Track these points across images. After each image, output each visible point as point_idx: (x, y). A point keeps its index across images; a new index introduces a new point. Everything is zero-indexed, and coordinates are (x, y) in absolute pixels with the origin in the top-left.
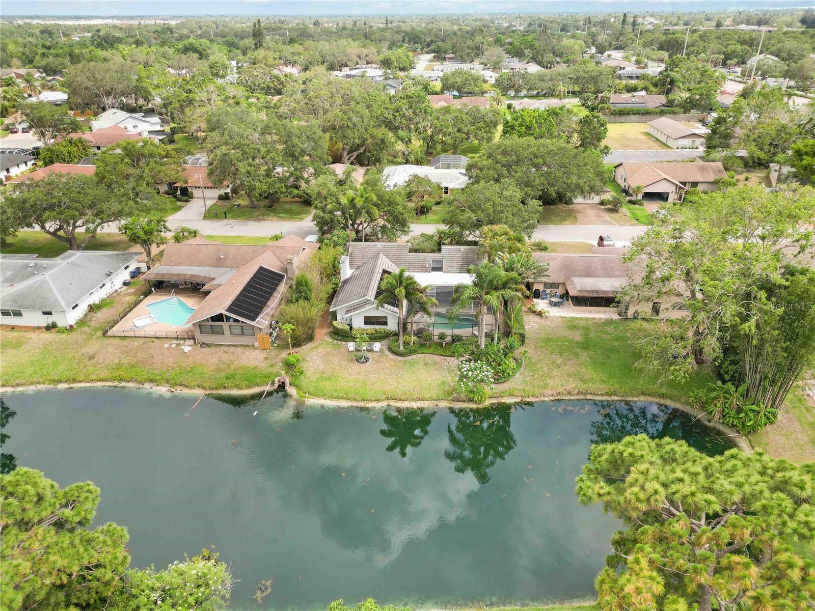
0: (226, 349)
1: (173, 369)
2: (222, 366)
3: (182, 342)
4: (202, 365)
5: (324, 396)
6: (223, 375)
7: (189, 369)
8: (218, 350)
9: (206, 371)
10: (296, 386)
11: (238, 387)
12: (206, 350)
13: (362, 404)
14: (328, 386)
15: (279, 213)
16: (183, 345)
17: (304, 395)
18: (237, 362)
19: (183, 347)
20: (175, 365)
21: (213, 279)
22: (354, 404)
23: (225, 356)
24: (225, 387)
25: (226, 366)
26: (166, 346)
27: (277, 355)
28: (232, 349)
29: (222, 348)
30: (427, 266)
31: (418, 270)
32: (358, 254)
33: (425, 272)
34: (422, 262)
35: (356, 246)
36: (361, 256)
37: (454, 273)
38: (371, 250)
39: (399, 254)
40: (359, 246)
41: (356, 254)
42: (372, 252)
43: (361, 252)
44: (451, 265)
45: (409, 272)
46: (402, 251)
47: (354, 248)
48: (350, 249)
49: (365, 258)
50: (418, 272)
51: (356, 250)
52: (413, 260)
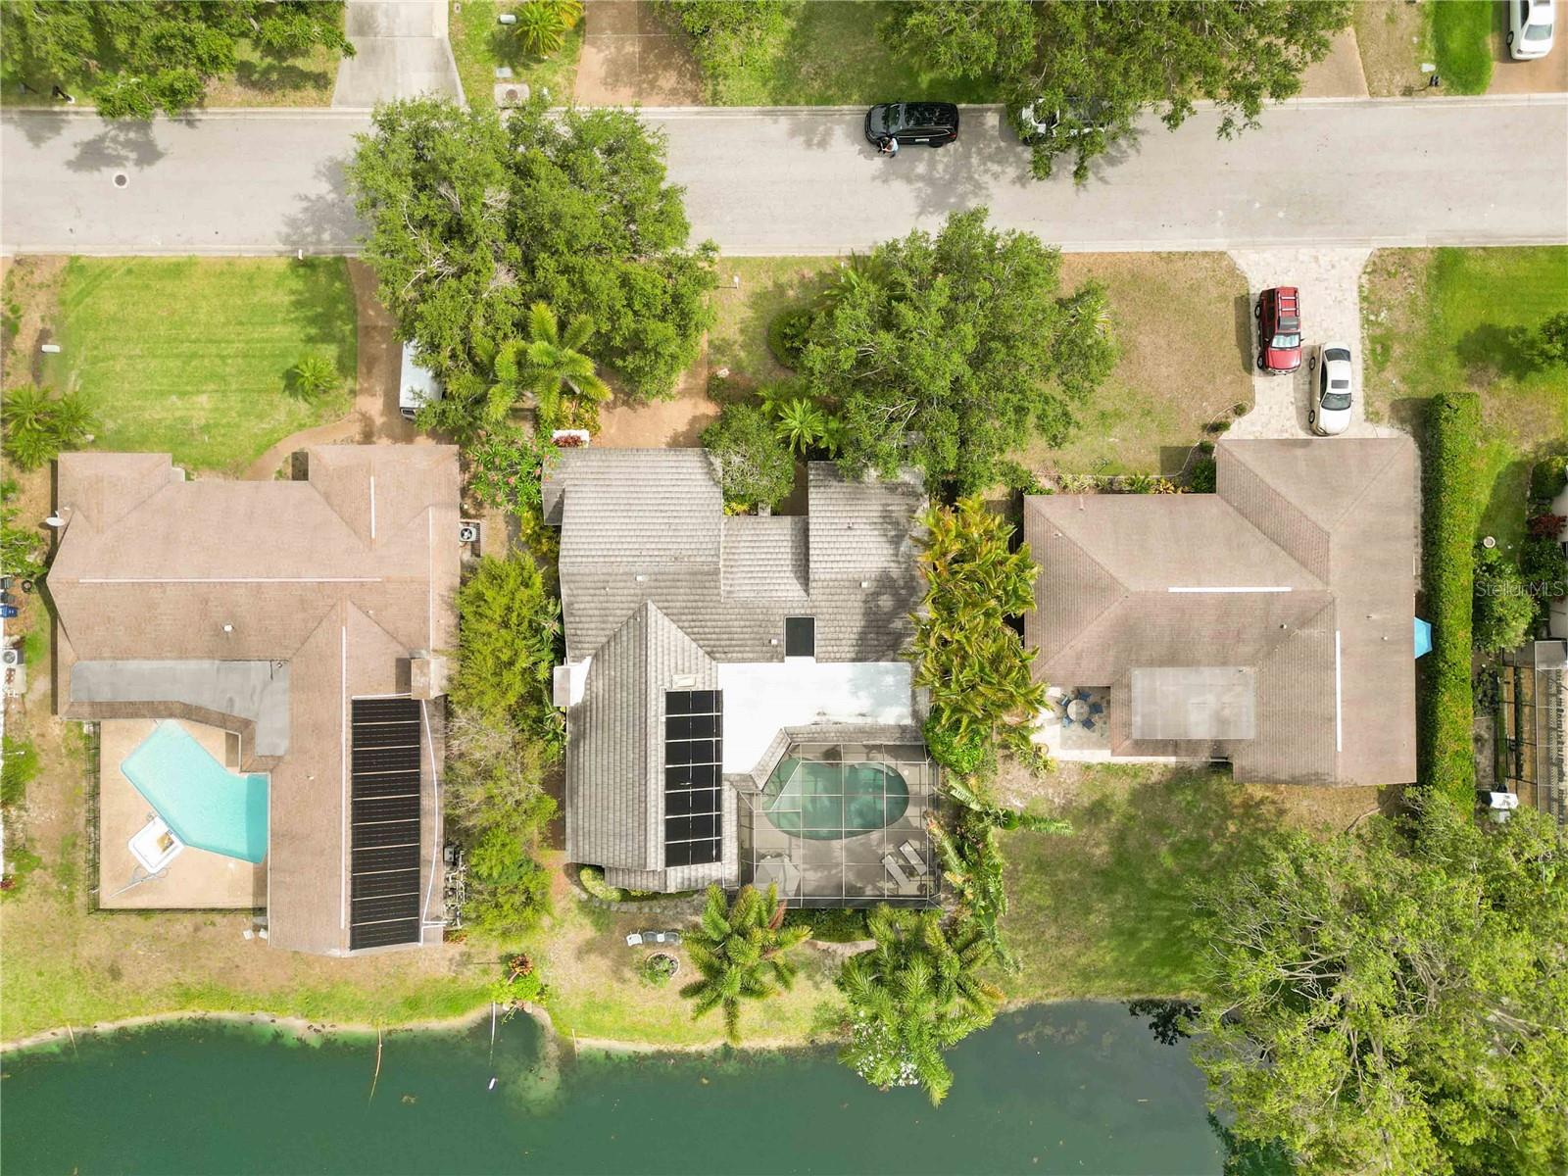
1: (294, 990)
2: (388, 983)
4: (347, 982)
5: (606, 1034)
22: (664, 1047)
25: (397, 982)
26: (248, 934)
30: (774, 642)
31: (751, 655)
32: (588, 606)
33: (770, 660)
34: (762, 630)
35: (578, 578)
36: (597, 612)
37: (843, 660)
38: (620, 592)
39: (700, 604)
40: (586, 578)
41: (582, 606)
42: (624, 599)
43: (596, 599)
44: (835, 636)
45: (730, 661)
46: (706, 591)
47: (572, 586)
48: (564, 591)
49: (611, 619)
50: (751, 660)
51: (580, 592)
52: (736, 623)
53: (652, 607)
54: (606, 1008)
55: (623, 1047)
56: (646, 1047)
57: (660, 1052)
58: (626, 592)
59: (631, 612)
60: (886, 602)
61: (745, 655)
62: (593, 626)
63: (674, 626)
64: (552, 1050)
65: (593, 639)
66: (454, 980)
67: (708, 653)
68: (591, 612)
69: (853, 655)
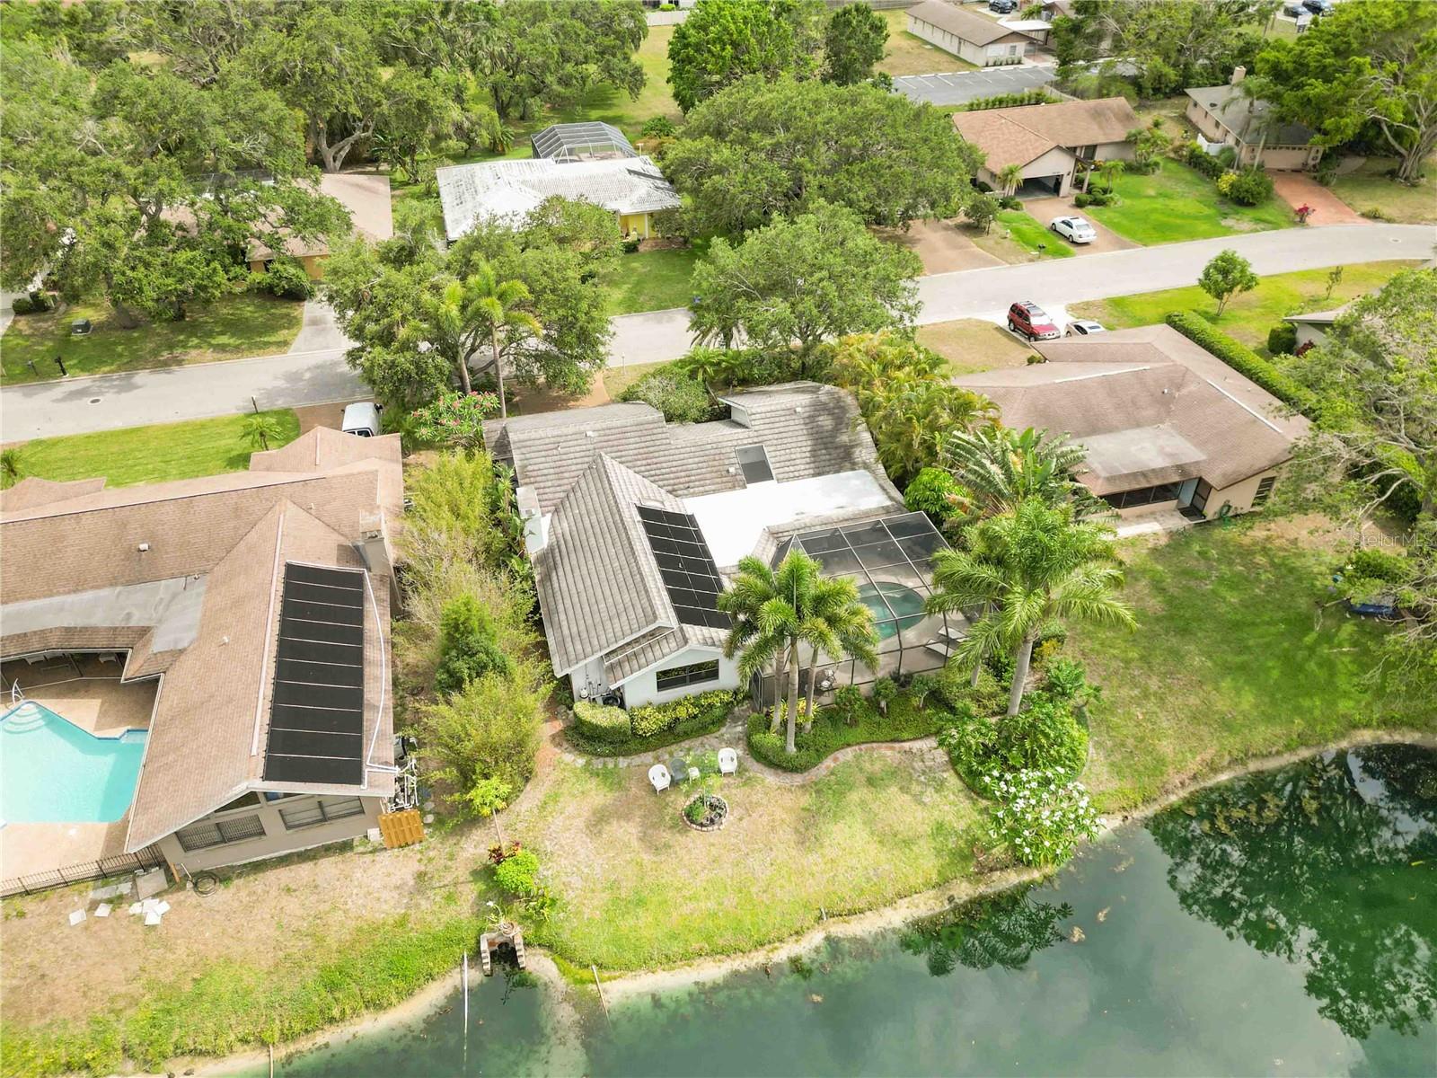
0: (283, 875)
1: (134, 1002)
2: (296, 948)
3: (125, 888)
4: (229, 961)
5: (646, 963)
6: (310, 975)
7: (188, 988)
8: (259, 888)
9: (249, 979)
10: (550, 947)
11: (376, 1005)
12: (220, 896)
13: (758, 958)
14: (645, 926)
15: (210, 334)
16: (135, 897)
17: (585, 974)
18: (339, 915)
19: (136, 908)
20: (136, 989)
21: (144, 632)
22: (740, 963)
23: (292, 905)
24: (332, 1020)
25: (309, 942)
26: (77, 917)
27: (452, 857)
28: (304, 870)
29: (271, 876)
30: (732, 470)
31: (713, 487)
32: (541, 466)
33: (733, 488)
34: (716, 463)
35: (528, 443)
36: (552, 471)
37: (803, 477)
38: (572, 449)
39: (652, 449)
40: (537, 442)
41: (536, 467)
42: (577, 455)
43: (549, 459)
44: (788, 457)
45: (693, 495)
46: (654, 437)
47: (524, 450)
48: (516, 456)
49: (566, 475)
50: (714, 491)
51: (533, 455)
52: (691, 461)
53: (607, 459)
54: (640, 903)
55: (675, 981)
56: (712, 971)
57: (736, 974)
58: (578, 449)
59: (586, 466)
60: (826, 422)
61: (707, 488)
62: (549, 484)
63: (631, 472)
64: (566, 1014)
65: (551, 496)
66: (402, 922)
67: (670, 492)
68: (546, 472)
69: (812, 471)
